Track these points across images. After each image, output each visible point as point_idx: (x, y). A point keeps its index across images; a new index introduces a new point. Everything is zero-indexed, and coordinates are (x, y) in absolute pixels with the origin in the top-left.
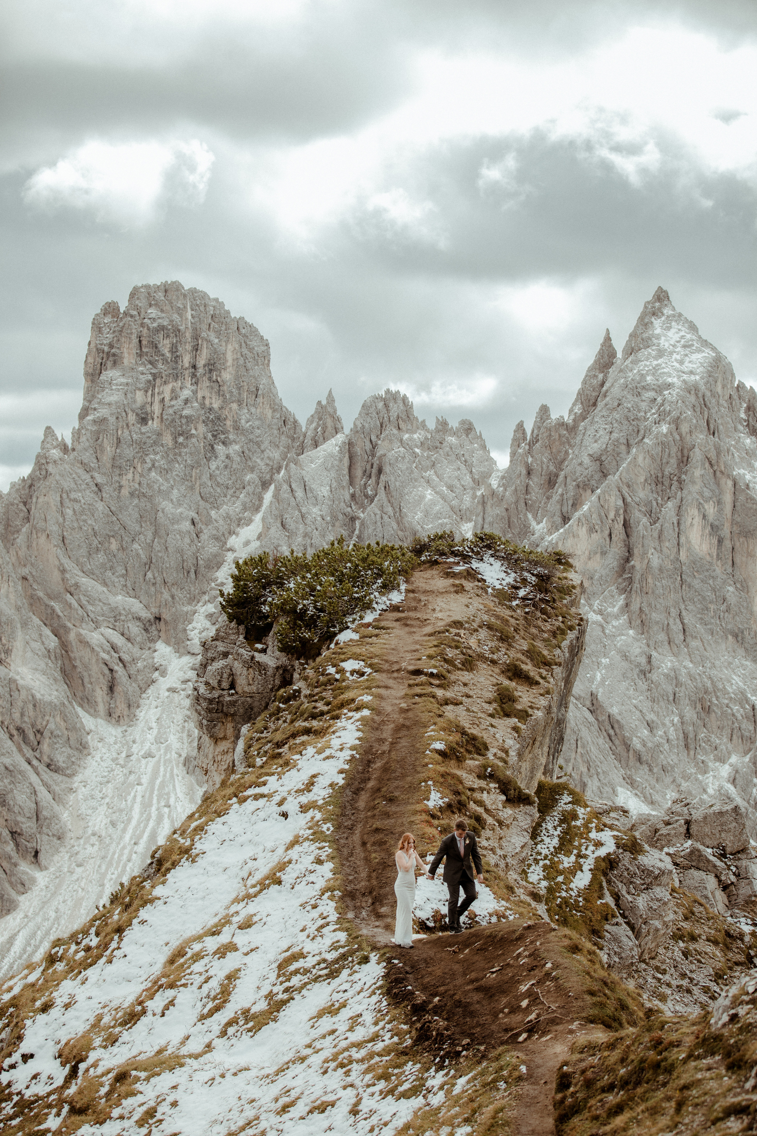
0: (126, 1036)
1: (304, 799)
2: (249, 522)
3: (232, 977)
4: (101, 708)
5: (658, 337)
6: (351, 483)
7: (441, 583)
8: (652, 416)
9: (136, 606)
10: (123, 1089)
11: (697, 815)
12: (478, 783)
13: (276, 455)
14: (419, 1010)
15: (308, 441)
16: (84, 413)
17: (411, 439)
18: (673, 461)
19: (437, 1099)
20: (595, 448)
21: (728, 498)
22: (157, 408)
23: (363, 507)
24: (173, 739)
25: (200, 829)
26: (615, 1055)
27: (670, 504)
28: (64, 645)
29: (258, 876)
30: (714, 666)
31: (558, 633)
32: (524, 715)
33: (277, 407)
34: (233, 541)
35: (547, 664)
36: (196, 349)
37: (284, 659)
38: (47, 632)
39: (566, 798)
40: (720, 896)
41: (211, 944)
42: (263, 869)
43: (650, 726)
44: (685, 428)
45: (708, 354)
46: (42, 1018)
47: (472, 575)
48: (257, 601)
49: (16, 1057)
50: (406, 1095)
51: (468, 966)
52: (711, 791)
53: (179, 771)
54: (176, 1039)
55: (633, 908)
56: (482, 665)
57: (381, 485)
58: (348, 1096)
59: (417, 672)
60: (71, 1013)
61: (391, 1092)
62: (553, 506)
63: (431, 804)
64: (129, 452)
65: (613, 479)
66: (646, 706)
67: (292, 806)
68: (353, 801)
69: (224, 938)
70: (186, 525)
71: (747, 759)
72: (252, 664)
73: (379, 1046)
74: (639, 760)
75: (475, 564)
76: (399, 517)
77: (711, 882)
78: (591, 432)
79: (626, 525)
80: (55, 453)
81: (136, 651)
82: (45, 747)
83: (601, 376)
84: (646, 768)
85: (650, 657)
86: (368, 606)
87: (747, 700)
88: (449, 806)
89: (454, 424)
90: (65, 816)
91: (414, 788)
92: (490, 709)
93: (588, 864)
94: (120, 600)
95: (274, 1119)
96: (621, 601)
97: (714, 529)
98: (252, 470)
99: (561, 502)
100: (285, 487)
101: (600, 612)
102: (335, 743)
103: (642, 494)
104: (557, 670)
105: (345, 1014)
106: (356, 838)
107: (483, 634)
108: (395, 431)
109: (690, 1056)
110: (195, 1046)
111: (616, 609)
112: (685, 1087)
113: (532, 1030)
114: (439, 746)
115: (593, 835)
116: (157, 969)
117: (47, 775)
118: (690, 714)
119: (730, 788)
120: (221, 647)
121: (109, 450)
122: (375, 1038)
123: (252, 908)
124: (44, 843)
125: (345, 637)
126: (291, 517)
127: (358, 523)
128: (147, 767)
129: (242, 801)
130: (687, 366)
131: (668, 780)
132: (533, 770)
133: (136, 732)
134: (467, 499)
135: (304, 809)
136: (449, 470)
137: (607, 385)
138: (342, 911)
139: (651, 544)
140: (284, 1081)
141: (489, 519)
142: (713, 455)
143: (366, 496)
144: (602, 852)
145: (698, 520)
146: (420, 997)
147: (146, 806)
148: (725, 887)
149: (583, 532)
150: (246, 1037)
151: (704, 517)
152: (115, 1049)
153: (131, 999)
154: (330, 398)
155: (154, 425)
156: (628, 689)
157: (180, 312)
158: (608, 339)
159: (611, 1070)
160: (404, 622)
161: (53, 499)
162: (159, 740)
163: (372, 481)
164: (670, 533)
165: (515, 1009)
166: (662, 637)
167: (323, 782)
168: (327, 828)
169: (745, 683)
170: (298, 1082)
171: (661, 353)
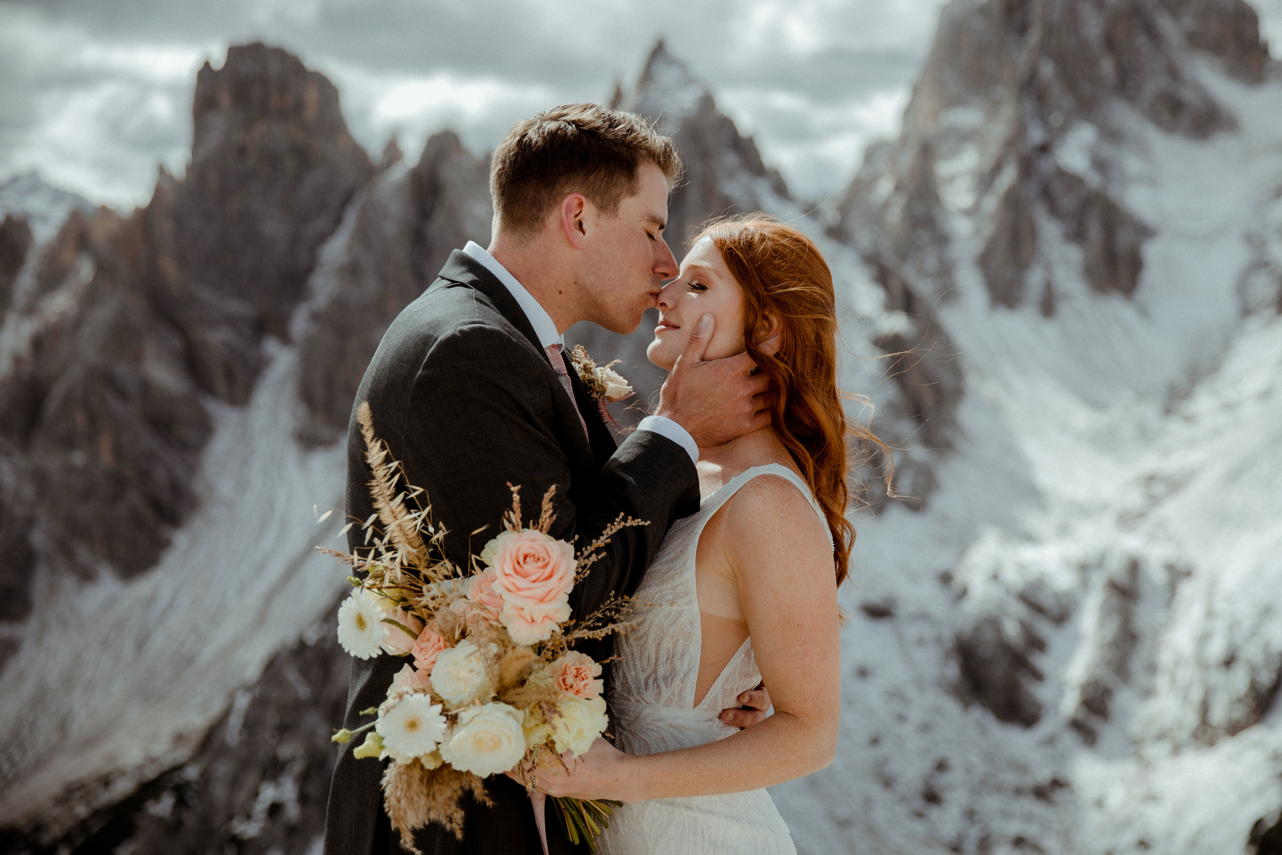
4: (223, 396)
5: (660, 76)
9: (245, 309)
24: (284, 418)
28: (188, 346)
33: (351, 142)
45: (698, 92)
64: (231, 182)
121: (214, 181)
130: (683, 102)
133: (253, 413)
142: (704, 177)
157: (266, 65)
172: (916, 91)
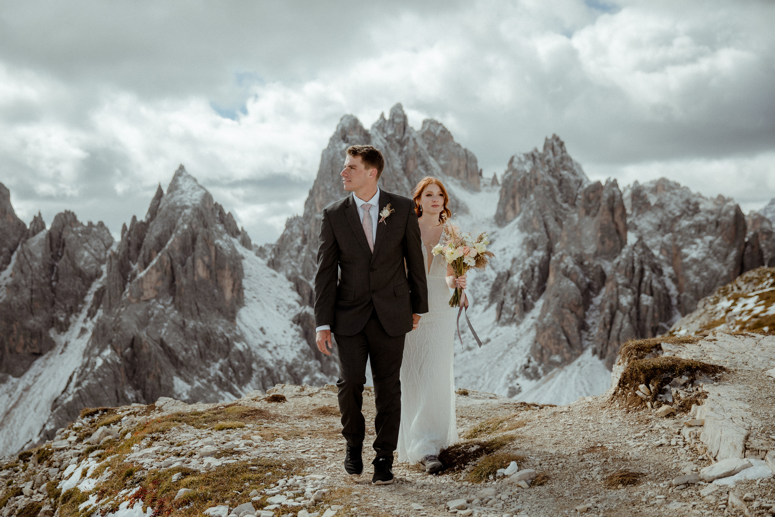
2: (5, 269)
5: (181, 185)
6: (52, 249)
8: (180, 220)
13: (16, 239)
15: (30, 233)
17: (77, 230)
18: (190, 240)
20: (157, 233)
21: (213, 254)
23: (56, 260)
27: (189, 259)
30: (211, 323)
33: (15, 218)
43: (186, 350)
44: (194, 226)
45: (202, 192)
52: (212, 374)
57: (65, 251)
62: (140, 258)
65: (165, 248)
66: (184, 342)
71: (226, 360)
74: (182, 364)
76: (74, 265)
78: (155, 227)
79: (172, 268)
83: (158, 202)
84: (185, 368)
85: (184, 323)
87: (225, 336)
89: (95, 223)
96: (171, 299)
97: (208, 267)
98: (5, 246)
99: (144, 257)
100: (22, 255)
101: (163, 304)
103: (178, 254)
108: (69, 227)
111: (169, 303)
118: (202, 343)
119: (220, 373)
126: (25, 268)
127: (55, 268)
130: (194, 197)
131: (194, 372)
134: (103, 255)
136: (94, 243)
137: (160, 206)
139: (182, 275)
141: (113, 265)
142: (206, 237)
143: (58, 256)
145: (201, 264)
149: (154, 272)
151: (204, 262)
154: (40, 214)
156: (176, 335)
158: (160, 187)
163: (60, 249)
164: (190, 270)
166: (189, 313)
169: (223, 328)
171: (182, 192)
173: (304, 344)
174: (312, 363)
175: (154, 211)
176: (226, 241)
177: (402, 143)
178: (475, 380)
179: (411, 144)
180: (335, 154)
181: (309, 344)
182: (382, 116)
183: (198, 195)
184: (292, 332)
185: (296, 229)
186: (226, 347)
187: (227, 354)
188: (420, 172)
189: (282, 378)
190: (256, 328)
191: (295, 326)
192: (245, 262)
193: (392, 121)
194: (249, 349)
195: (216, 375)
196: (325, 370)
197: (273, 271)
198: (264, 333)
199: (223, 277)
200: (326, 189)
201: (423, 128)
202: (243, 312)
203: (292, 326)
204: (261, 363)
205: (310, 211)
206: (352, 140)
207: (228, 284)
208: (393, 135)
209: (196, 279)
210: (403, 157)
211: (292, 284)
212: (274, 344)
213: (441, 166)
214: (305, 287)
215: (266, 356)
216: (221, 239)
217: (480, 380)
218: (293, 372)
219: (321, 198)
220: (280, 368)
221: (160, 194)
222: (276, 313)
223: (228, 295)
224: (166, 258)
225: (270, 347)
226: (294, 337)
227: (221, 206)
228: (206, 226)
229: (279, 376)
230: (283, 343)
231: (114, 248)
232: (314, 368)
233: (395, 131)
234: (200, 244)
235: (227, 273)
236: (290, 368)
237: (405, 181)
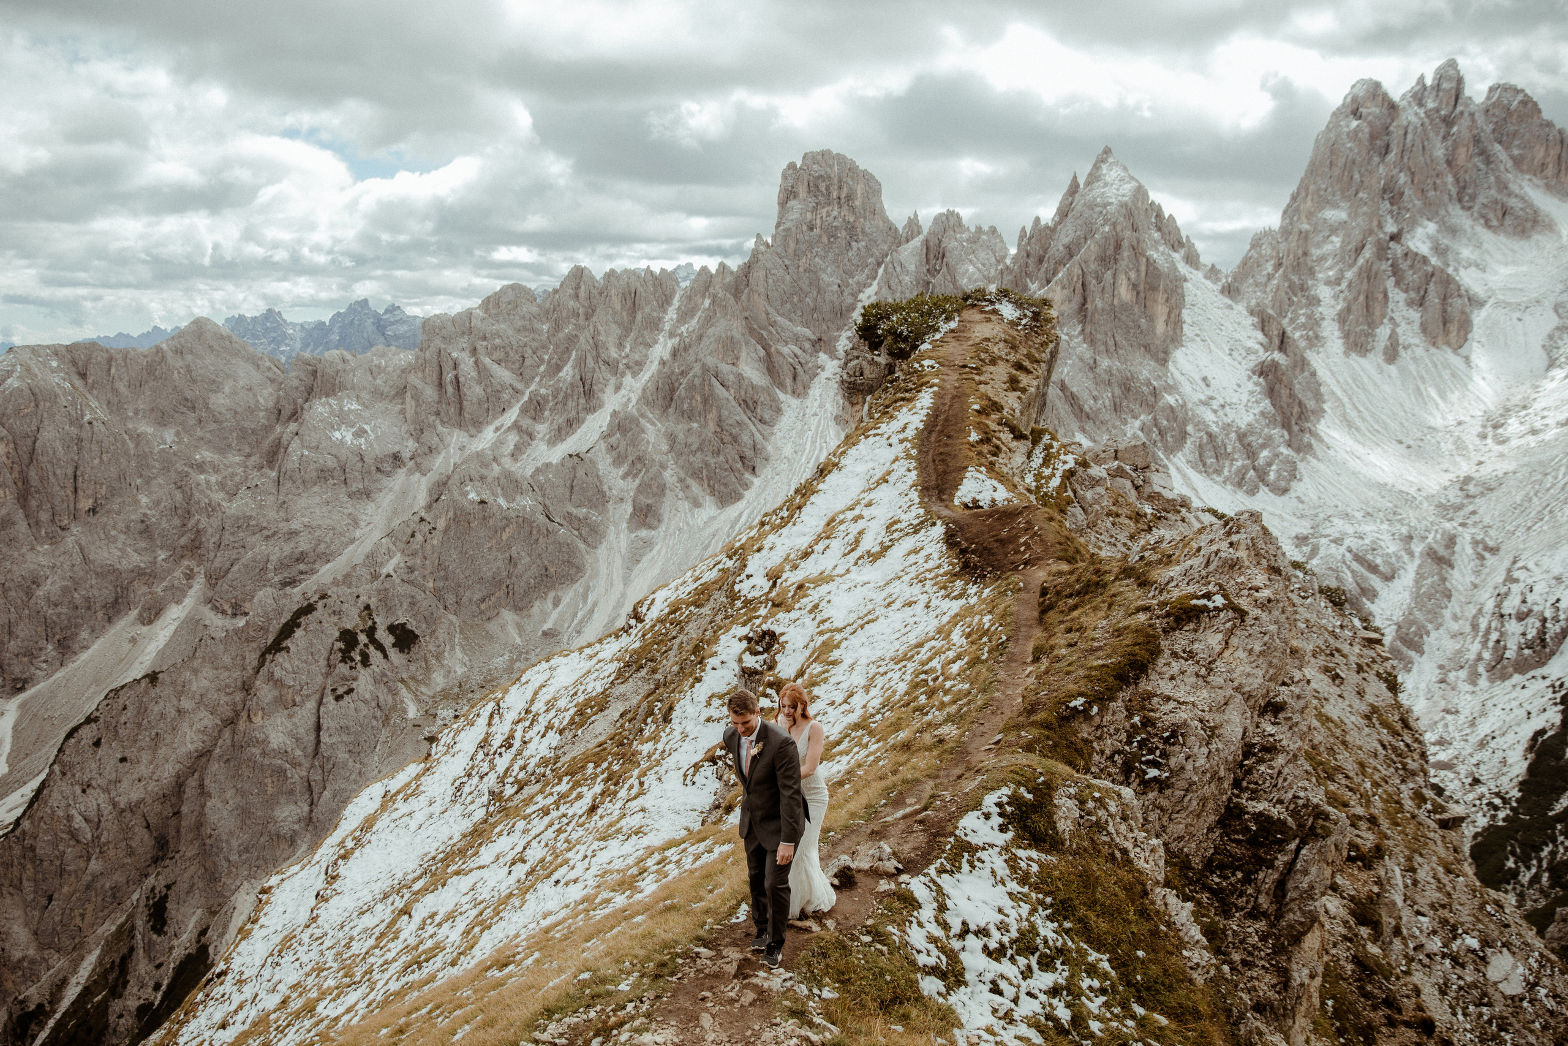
0: (802, 565)
1: (901, 436)
2: (870, 286)
3: (861, 533)
4: (789, 389)
5: (1104, 175)
6: (928, 262)
7: (978, 317)
8: (1100, 221)
9: (807, 332)
10: (801, 593)
11: (1121, 447)
12: (997, 428)
13: (885, 247)
14: (963, 552)
15: (903, 240)
16: (777, 227)
17: (961, 238)
18: (1112, 248)
19: (973, 601)
20: (1066, 241)
21: (1143, 268)
22: (818, 222)
23: (934, 276)
24: (828, 406)
25: (844, 452)
26: (1073, 578)
27: (1109, 272)
28: (769, 355)
29: (876, 478)
30: (1132, 364)
31: (1044, 344)
32: (1024, 390)
33: (886, 220)
34: (861, 296)
35: (1037, 362)
36: (840, 188)
37: (890, 360)
38: (759, 347)
39: (1047, 437)
40: (1133, 492)
41: (850, 515)
42: (878, 475)
43: (1095, 399)
44: (1119, 228)
45: (1134, 184)
46: (757, 555)
47: (995, 312)
48: (875, 327)
49: (743, 576)
50: (956, 598)
51: (991, 528)
52: (1129, 435)
53: (832, 423)
54: (830, 567)
55: (1084, 498)
56: (1000, 363)
57: (944, 264)
58: (924, 599)
59: (964, 366)
60: (773, 552)
61: (948, 596)
62: (1041, 274)
63: (971, 439)
64: (803, 247)
65: (1076, 258)
66: (1092, 387)
67: (894, 440)
68: (928, 438)
69: (857, 512)
70: (836, 287)
71: (1150, 417)
72: (872, 362)
73: (941, 571)
74: (1088, 417)
75: (997, 306)
76: (954, 282)
77: (1128, 484)
78: (1064, 231)
79: (1083, 285)
80: (763, 248)
81: (806, 357)
82: (758, 410)
83: (1071, 199)
84: (1092, 422)
85: (1095, 360)
86: (937, 330)
87: (1151, 384)
88: (981, 440)
89: (986, 228)
90: (770, 448)
91: (962, 430)
92: (1005, 387)
93: (1059, 473)
94: (799, 329)
95: (883, 610)
96: (1079, 328)
97: (1135, 286)
98: (872, 256)
99: (1046, 272)
100: (890, 266)
101: (1067, 334)
102: (919, 405)
103: (1093, 266)
104: (1043, 365)
105: (923, 553)
106: (930, 457)
107: (1002, 345)
108: (952, 233)
109: (1116, 579)
110: (840, 570)
111: (1076, 333)
112: (1114, 595)
113: (1026, 563)
114: (976, 407)
115: (1062, 457)
116: (820, 529)
117: (759, 426)
118: (1118, 391)
119: (1140, 434)
120: (855, 353)
121: (792, 245)
122: (939, 566)
123: (872, 495)
124: (758, 462)
125: (924, 347)
126: (894, 282)
127: (931, 285)
128: (814, 421)
129: (867, 437)
130: (1121, 192)
131: (1104, 428)
132: (1028, 421)
133: (808, 402)
134: (992, 271)
135: (901, 441)
136: (982, 255)
137: (1074, 204)
138: (921, 497)
139: (1098, 296)
140: (888, 590)
141: (1005, 281)
142: (1135, 243)
143: (936, 270)
144: (1067, 467)
145: (1125, 282)
146: (964, 545)
147: (814, 442)
148: (1137, 488)
149: (1058, 289)
150: (868, 565)
151: (1129, 279)
152: (797, 572)
153: (806, 545)
154: (916, 215)
155: (817, 231)
156: (1082, 378)
157: (831, 167)
158: (1075, 177)
159: (1071, 586)
160: (957, 339)
161: (761, 274)
162: (820, 406)
163: (939, 262)
164: (1109, 289)
165: (1017, 552)
166: (1102, 348)
167: (911, 427)
168: (914, 452)
169: (1150, 373)
170: (897, 590)
171: (1106, 185)
172: (1294, 198)
173: (1266, 404)
174: (1277, 432)
175: (1064, 213)
176: (1163, 254)
177: (1448, 122)
178: (1539, 477)
179: (1465, 122)
180: (1338, 135)
181: (1273, 405)
182: (1421, 79)
183: (1128, 188)
184: (1250, 386)
185: (1266, 250)
186: (1151, 399)
187: (1151, 408)
188: (1475, 165)
189: (1229, 450)
190: (1197, 378)
191: (1255, 378)
192: (1188, 286)
193: (1437, 87)
194: (1184, 405)
195: (1135, 436)
196: (1295, 445)
197: (1228, 301)
198: (1208, 385)
199: (1155, 301)
200: (1319, 189)
201: (1488, 98)
202: (1179, 356)
203: (1250, 378)
204: (1200, 424)
205: (1291, 223)
206: (1369, 114)
207: (1161, 311)
208: (1437, 110)
209: (1116, 302)
210: (1450, 143)
211: (1256, 320)
212: (1222, 402)
213: (1512, 157)
214: (1274, 326)
215: (1209, 417)
216: (1157, 250)
217: (1550, 478)
218: (1246, 441)
219: (1309, 203)
220: (1227, 435)
221: (1074, 189)
222: (1227, 359)
223: (1160, 328)
224: (1077, 271)
225: (1215, 405)
226: (1251, 393)
227: (1159, 207)
228: (1135, 229)
229: (1225, 446)
230: (1234, 400)
231: (1008, 261)
232: (1278, 440)
233: (1441, 102)
234: (1126, 253)
235: (1161, 297)
236: (1241, 437)
237: (1450, 179)
